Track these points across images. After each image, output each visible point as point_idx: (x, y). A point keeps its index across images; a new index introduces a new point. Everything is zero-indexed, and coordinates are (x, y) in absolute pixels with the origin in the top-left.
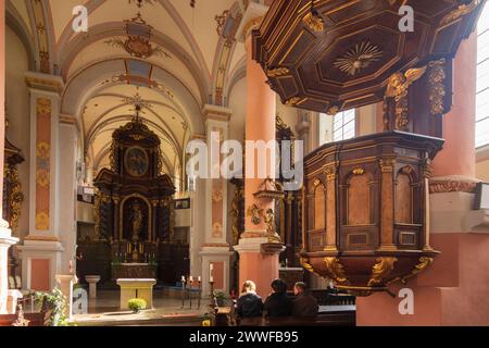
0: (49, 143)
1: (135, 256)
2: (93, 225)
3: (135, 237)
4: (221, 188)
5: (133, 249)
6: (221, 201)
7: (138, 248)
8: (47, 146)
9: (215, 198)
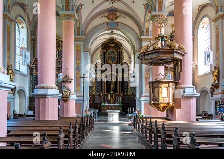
0: (80, 60)
1: (112, 101)
2: (93, 87)
3: (112, 92)
4: (149, 71)
5: (111, 98)
6: (149, 77)
7: (113, 98)
8: (79, 62)
9: (146, 76)
